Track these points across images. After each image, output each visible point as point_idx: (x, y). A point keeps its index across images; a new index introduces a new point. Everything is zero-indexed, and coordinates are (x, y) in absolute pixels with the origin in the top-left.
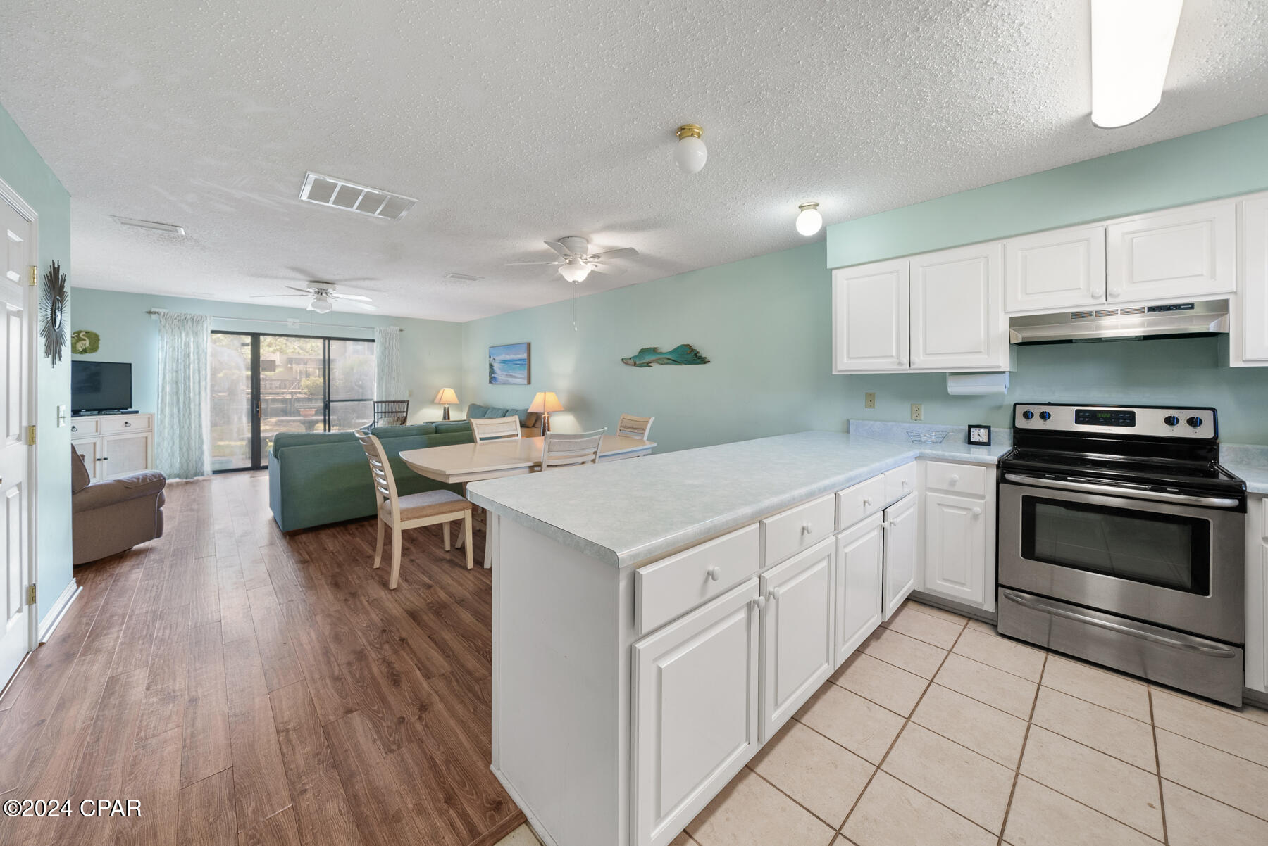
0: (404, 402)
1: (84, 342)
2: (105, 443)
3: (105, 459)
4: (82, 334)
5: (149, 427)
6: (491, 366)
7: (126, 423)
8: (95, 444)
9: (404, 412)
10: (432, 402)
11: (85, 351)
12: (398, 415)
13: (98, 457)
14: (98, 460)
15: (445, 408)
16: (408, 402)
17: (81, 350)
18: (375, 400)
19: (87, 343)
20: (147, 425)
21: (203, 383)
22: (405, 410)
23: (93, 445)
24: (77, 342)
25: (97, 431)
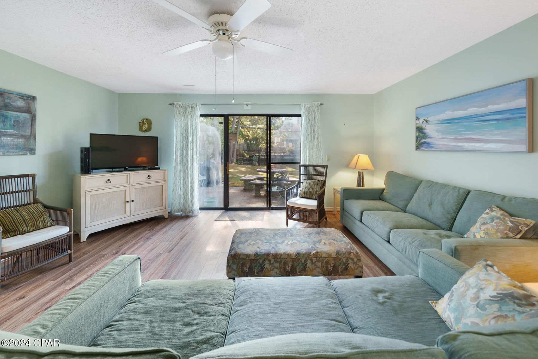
0: (323, 166)
1: (145, 125)
2: (133, 190)
3: (133, 201)
4: (145, 120)
5: (164, 179)
6: (420, 129)
7: (149, 176)
8: (125, 191)
9: (323, 176)
10: (347, 166)
11: (146, 131)
12: (319, 178)
13: (127, 200)
14: (128, 202)
15: (359, 173)
16: (327, 167)
17: (144, 130)
18: (301, 164)
19: (147, 126)
20: (163, 178)
21: (195, 149)
22: (324, 174)
23: (124, 191)
24: (143, 125)
25: (127, 182)
